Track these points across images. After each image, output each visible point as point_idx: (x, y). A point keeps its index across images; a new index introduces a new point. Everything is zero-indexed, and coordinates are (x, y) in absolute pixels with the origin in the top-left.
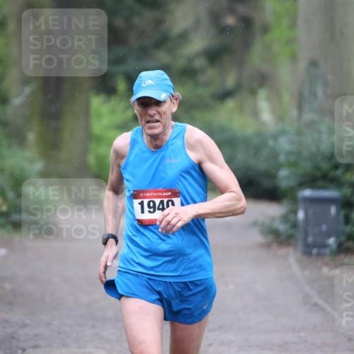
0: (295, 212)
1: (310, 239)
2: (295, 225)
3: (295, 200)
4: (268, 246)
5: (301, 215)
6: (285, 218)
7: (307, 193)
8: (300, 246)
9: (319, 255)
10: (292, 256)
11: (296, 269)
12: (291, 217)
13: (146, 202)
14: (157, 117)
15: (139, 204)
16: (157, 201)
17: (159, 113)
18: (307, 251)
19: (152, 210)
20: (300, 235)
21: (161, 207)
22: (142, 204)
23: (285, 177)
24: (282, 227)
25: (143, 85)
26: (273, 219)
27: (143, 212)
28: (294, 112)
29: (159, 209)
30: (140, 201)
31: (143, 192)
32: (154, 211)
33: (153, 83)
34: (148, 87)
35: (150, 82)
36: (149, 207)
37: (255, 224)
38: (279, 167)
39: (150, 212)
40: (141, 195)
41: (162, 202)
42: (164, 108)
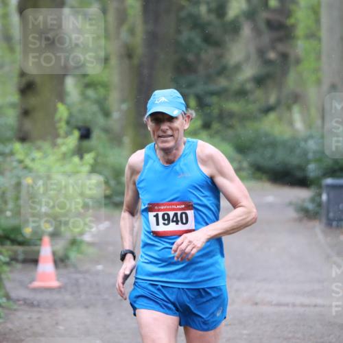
0: (320, 195)
1: (331, 215)
2: (320, 205)
3: (320, 186)
4: (300, 220)
5: (324, 197)
6: (313, 200)
7: (329, 181)
8: (324, 220)
9: (338, 226)
10: (318, 227)
11: (321, 236)
12: (317, 199)
13: (160, 214)
14: (169, 132)
15: (154, 216)
16: (171, 214)
17: (171, 128)
18: (329, 223)
19: (166, 222)
20: (323, 212)
21: (175, 219)
22: (157, 216)
23: (312, 169)
24: (310, 206)
25: (156, 102)
26: (304, 201)
27: (158, 224)
28: (319, 122)
29: (173, 221)
30: (155, 213)
31: (158, 205)
32: (169, 223)
33: (166, 100)
34: (162, 104)
35: (163, 99)
36: (164, 219)
37: (290, 204)
38: (308, 162)
39: (164, 224)
40: (156, 208)
41: (176, 215)
42: (176, 124)
